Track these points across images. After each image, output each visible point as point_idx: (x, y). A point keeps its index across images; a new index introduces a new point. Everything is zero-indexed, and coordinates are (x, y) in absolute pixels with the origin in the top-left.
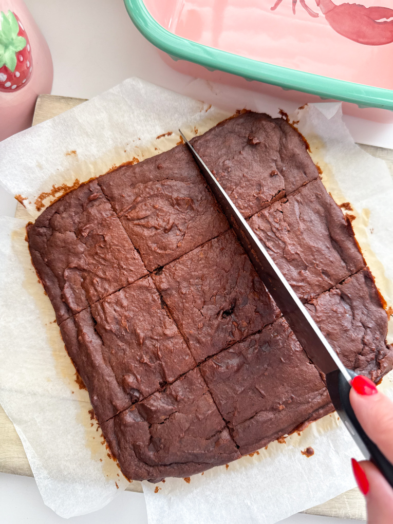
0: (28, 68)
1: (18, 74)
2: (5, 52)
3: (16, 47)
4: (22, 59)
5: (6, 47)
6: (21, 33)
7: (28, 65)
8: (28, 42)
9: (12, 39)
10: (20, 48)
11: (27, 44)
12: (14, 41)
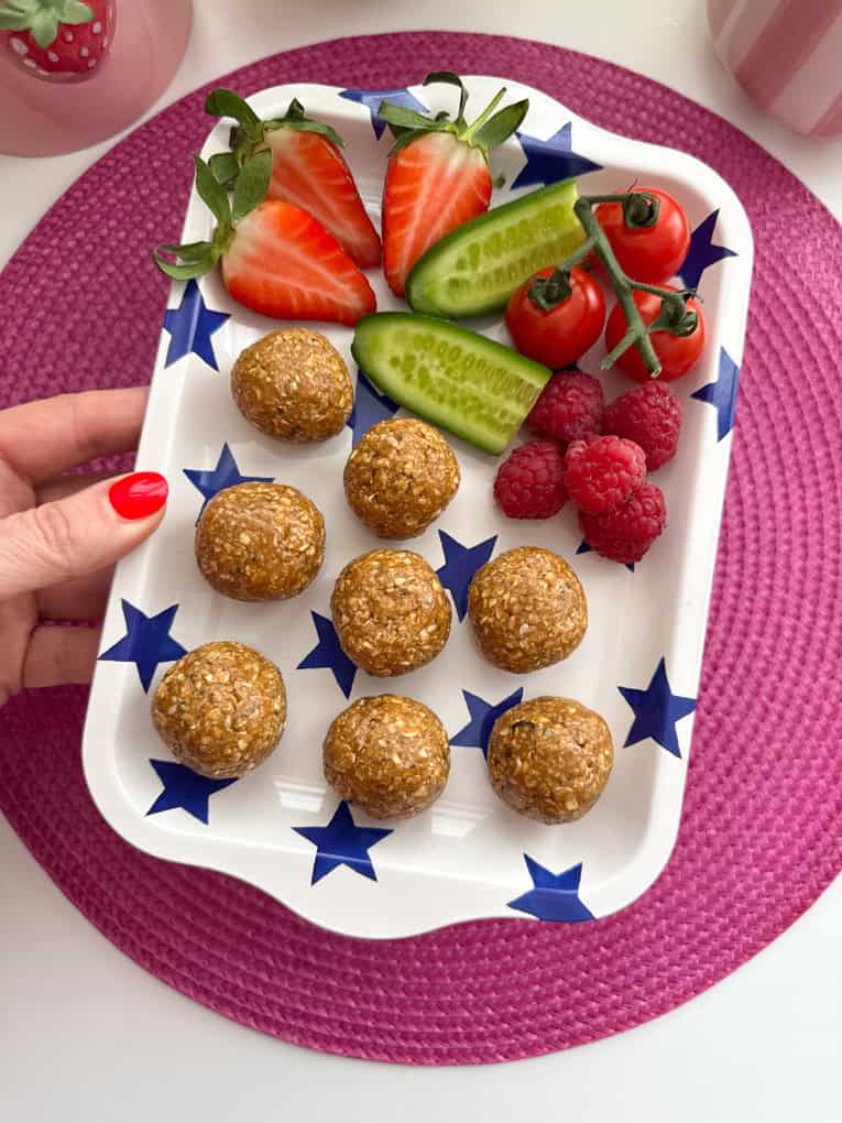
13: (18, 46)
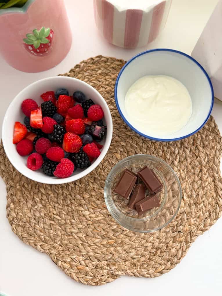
0: (45, 51)
1: (38, 51)
2: (36, 40)
3: (42, 42)
4: (43, 46)
5: (38, 39)
6: (49, 37)
7: (46, 50)
8: (50, 42)
9: (42, 38)
10: (44, 43)
11: (49, 43)
12: (43, 39)
13: (30, 48)
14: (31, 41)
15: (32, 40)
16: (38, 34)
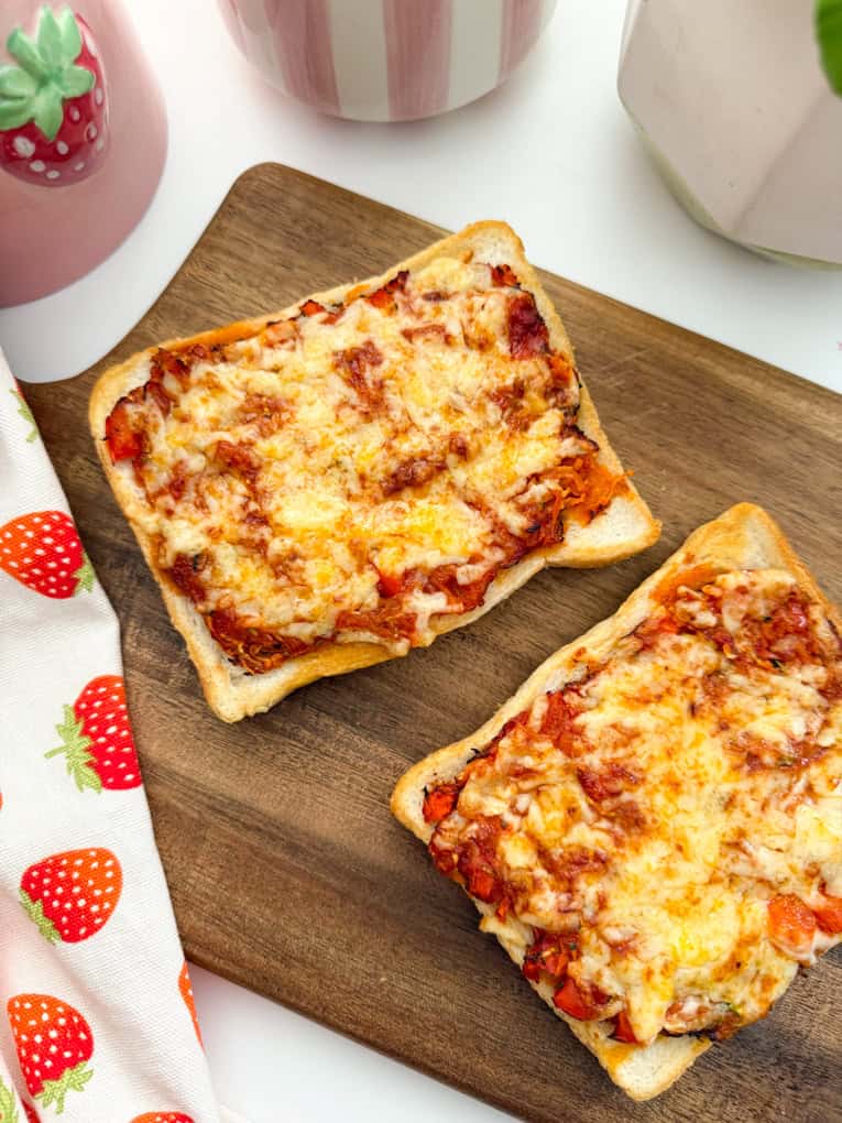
1: (63, 148)
3: (65, 89)
4: (76, 115)
6: (85, 59)
8: (98, 82)
11: (95, 86)
12: (64, 74)
13: (24, 146)
14: (19, 103)
15: (21, 98)
16: (36, 52)
